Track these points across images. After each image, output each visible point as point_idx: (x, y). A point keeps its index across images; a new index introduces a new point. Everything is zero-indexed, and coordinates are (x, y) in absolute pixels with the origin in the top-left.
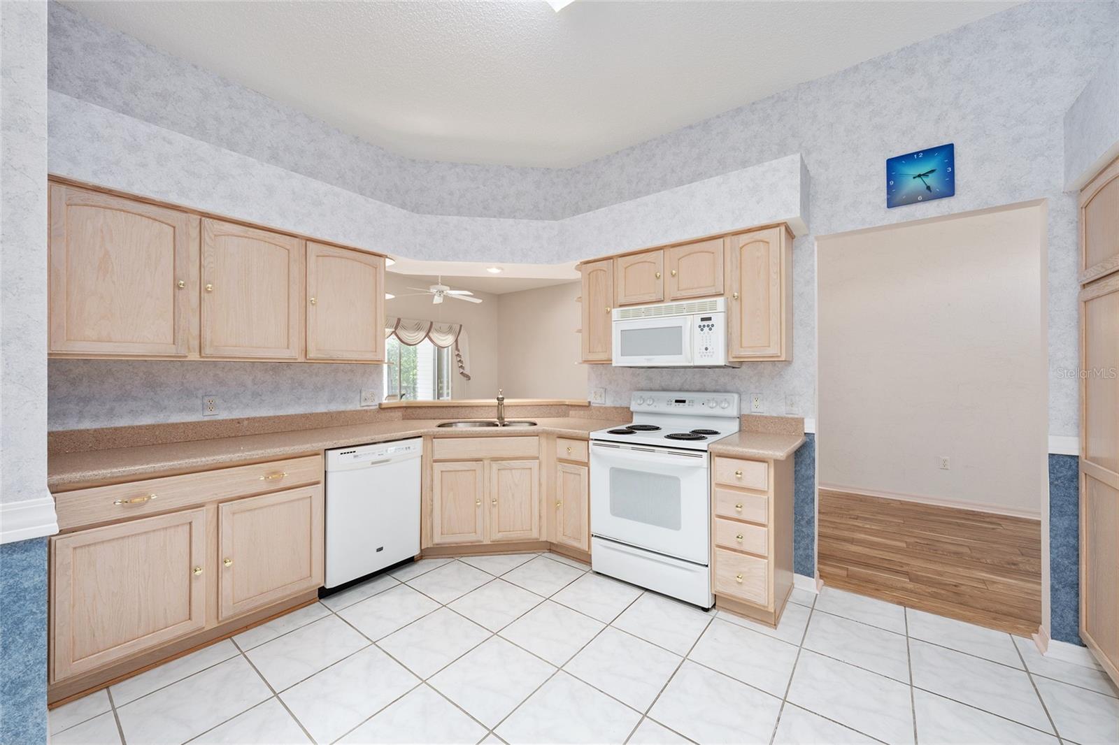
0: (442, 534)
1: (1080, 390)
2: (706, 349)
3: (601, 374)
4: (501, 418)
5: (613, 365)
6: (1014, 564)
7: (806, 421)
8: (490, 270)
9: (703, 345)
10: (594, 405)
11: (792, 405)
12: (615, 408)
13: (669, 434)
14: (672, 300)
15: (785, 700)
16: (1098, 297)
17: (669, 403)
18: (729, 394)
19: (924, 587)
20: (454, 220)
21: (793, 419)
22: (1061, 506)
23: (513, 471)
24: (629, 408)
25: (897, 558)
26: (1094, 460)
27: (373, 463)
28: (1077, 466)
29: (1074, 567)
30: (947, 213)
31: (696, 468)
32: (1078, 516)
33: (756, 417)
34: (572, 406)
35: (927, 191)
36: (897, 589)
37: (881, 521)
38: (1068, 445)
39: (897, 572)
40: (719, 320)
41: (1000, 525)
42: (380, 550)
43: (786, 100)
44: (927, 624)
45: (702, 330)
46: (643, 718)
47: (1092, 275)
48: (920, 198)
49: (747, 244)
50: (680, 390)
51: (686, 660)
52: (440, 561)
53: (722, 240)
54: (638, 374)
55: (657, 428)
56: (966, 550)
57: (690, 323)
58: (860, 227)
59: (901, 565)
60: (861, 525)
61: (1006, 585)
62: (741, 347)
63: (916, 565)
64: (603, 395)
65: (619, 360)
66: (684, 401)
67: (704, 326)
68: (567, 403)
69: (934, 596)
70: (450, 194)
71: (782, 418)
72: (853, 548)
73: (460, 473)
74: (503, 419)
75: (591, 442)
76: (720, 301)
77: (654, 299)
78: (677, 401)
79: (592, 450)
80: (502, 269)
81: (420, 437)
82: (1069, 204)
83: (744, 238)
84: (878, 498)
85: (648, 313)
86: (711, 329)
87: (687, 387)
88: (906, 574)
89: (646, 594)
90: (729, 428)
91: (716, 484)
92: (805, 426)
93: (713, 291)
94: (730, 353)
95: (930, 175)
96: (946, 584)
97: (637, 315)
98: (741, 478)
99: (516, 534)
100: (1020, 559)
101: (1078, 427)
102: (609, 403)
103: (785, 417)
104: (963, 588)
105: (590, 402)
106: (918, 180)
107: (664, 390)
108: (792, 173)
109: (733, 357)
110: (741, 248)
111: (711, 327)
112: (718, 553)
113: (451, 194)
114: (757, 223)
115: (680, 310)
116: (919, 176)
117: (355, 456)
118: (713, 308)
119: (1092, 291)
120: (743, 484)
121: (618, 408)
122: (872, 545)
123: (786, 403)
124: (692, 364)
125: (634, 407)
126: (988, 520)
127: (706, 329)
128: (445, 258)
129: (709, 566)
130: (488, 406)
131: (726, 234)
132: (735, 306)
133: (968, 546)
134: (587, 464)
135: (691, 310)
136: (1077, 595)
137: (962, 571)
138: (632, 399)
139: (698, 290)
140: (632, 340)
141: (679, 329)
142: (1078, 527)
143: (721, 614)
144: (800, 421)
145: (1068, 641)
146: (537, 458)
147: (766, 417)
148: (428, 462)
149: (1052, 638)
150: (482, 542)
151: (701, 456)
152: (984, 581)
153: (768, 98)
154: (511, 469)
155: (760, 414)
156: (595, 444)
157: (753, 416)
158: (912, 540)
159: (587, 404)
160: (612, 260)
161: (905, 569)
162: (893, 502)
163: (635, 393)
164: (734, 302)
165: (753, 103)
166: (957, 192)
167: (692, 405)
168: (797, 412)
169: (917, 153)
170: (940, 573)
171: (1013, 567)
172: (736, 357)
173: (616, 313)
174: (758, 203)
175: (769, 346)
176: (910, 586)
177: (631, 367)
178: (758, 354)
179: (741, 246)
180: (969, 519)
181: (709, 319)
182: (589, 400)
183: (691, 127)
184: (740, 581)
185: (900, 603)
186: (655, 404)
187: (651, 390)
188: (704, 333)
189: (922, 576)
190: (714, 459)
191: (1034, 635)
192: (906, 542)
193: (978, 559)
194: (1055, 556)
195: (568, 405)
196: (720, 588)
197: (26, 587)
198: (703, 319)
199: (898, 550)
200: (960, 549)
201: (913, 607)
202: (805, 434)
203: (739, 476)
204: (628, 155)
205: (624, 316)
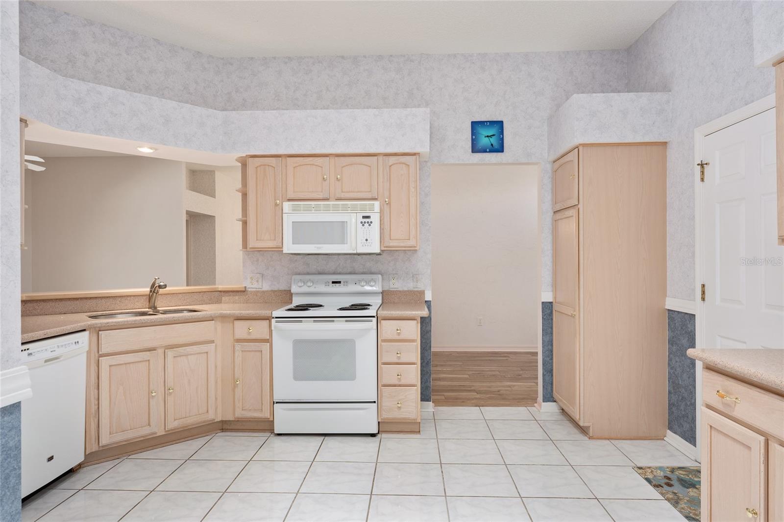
0: (110, 434)
1: (553, 266)
2: (367, 240)
3: (258, 260)
4: (154, 308)
5: (284, 252)
6: (520, 376)
7: (426, 292)
8: (140, 149)
9: (364, 237)
10: (249, 290)
11: (417, 281)
12: (274, 291)
13: (341, 307)
14: (336, 199)
15: (441, 464)
16: (561, 219)
17: (327, 284)
18: (375, 275)
19: (484, 395)
20: (108, 91)
21: (417, 291)
22: (546, 330)
23: (189, 357)
24: (290, 290)
25: (467, 383)
26: (560, 303)
27: (46, 361)
28: (552, 307)
29: (551, 361)
30: (500, 162)
31: (368, 330)
32: (552, 334)
33: (394, 291)
34: (224, 292)
35: (491, 147)
36: (473, 399)
37: (450, 365)
38: (548, 297)
39: (470, 391)
40: (375, 218)
41: (509, 357)
42: (51, 459)
43: (413, 62)
44: (491, 412)
45: (363, 225)
46: (371, 496)
47: (558, 208)
48: (488, 150)
49: (394, 164)
50: (334, 273)
51: (378, 464)
52: (109, 465)
53: (376, 157)
54: (296, 260)
55: (321, 306)
56: (498, 373)
57: (353, 220)
58: (457, 162)
59: (470, 386)
60: (440, 369)
61: (520, 386)
62: (391, 240)
63: (477, 385)
64: (260, 281)
65: (289, 247)
66: (340, 282)
67: (365, 223)
68: (219, 290)
69: (490, 398)
70: (84, 55)
71: (411, 291)
72: (442, 383)
73: (131, 365)
74: (155, 308)
75: (273, 321)
76: (377, 204)
77: (321, 197)
78: (333, 282)
79: (275, 327)
80: (156, 149)
81: (84, 330)
82: (549, 167)
83: (393, 160)
84: (444, 352)
85: (317, 208)
86: (370, 225)
87: (340, 270)
88: (474, 391)
89: (327, 438)
90: (376, 301)
91: (382, 340)
92: (426, 296)
93: (369, 196)
94: (382, 243)
95: (493, 137)
96: (494, 392)
97: (308, 209)
98: (400, 333)
99: (193, 419)
100: (521, 372)
101: (552, 286)
102: (266, 287)
103: (413, 291)
104: (502, 392)
105: (245, 287)
106: (487, 138)
107: (320, 273)
108: (425, 120)
109: (384, 247)
110: (390, 166)
111: (370, 224)
112: (383, 390)
113: (86, 54)
114: (401, 150)
115: (345, 208)
116: (488, 136)
117: (30, 354)
118: (372, 209)
119: (558, 216)
120: (401, 337)
121: (276, 291)
122: (452, 379)
123: (413, 280)
124: (355, 252)
125: (294, 289)
126: (502, 355)
127: (366, 225)
128: (97, 131)
129: (377, 402)
130: (134, 296)
131: (379, 154)
132: (386, 208)
133: (498, 371)
134: (269, 341)
135: (354, 209)
136: (552, 375)
137: (499, 384)
138: (293, 282)
139: (359, 193)
140: (301, 231)
141: (343, 224)
142: (552, 340)
143: (384, 435)
144: (422, 293)
145: (549, 401)
146: (213, 342)
147: (400, 291)
148: (96, 357)
149: (543, 402)
150: (156, 433)
151: (371, 321)
152: (509, 386)
153: (401, 55)
154: (186, 355)
155: (396, 289)
156: (277, 322)
157: (391, 291)
158: (471, 373)
159: (244, 289)
160: (280, 159)
161: (473, 388)
162: (452, 353)
163: (294, 277)
164: (385, 206)
165: (391, 56)
166: (505, 151)
167: (346, 285)
168: (420, 286)
169: (487, 122)
170: (490, 387)
171: (520, 377)
172: (387, 247)
173: (287, 206)
174: (403, 136)
175: (409, 240)
176: (478, 396)
177: (295, 254)
178: (402, 244)
179: (390, 164)
180: (494, 357)
181: (368, 217)
182: (244, 286)
183: (343, 57)
184: (399, 405)
185: (476, 406)
186: (314, 286)
187: (308, 274)
188: (365, 228)
189: (483, 390)
190: (380, 322)
191: (535, 405)
192: (468, 374)
193: (504, 376)
194: (544, 357)
195: (220, 291)
196: (386, 415)
197: (11, 446)
198: (364, 217)
199: (465, 380)
200: (494, 373)
201: (483, 406)
202: (426, 301)
203: (399, 331)
204: (286, 63)
205: (295, 209)
